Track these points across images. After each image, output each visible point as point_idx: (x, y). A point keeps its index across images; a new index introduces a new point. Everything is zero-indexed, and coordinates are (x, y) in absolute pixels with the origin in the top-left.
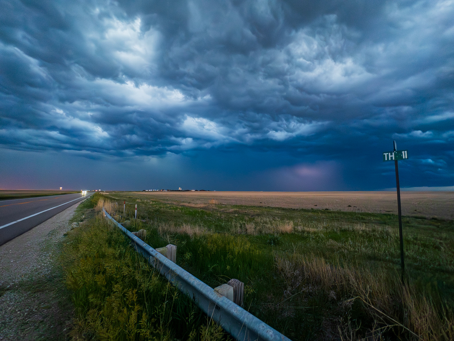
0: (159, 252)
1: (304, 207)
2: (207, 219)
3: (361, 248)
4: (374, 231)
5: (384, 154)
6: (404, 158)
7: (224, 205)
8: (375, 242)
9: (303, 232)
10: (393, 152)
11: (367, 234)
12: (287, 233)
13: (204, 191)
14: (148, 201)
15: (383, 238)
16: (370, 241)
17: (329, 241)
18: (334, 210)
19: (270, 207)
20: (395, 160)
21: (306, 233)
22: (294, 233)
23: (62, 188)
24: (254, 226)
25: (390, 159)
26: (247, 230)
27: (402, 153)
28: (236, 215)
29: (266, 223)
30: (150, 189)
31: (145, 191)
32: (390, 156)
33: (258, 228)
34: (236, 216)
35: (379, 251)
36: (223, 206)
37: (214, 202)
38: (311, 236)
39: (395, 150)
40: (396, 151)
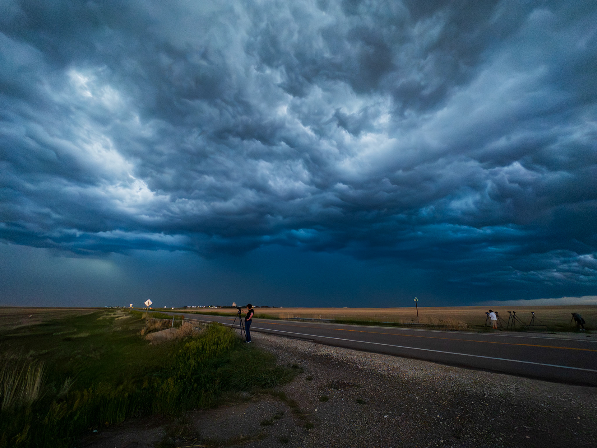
23: (132, 304)
30: (193, 306)
31: (186, 307)
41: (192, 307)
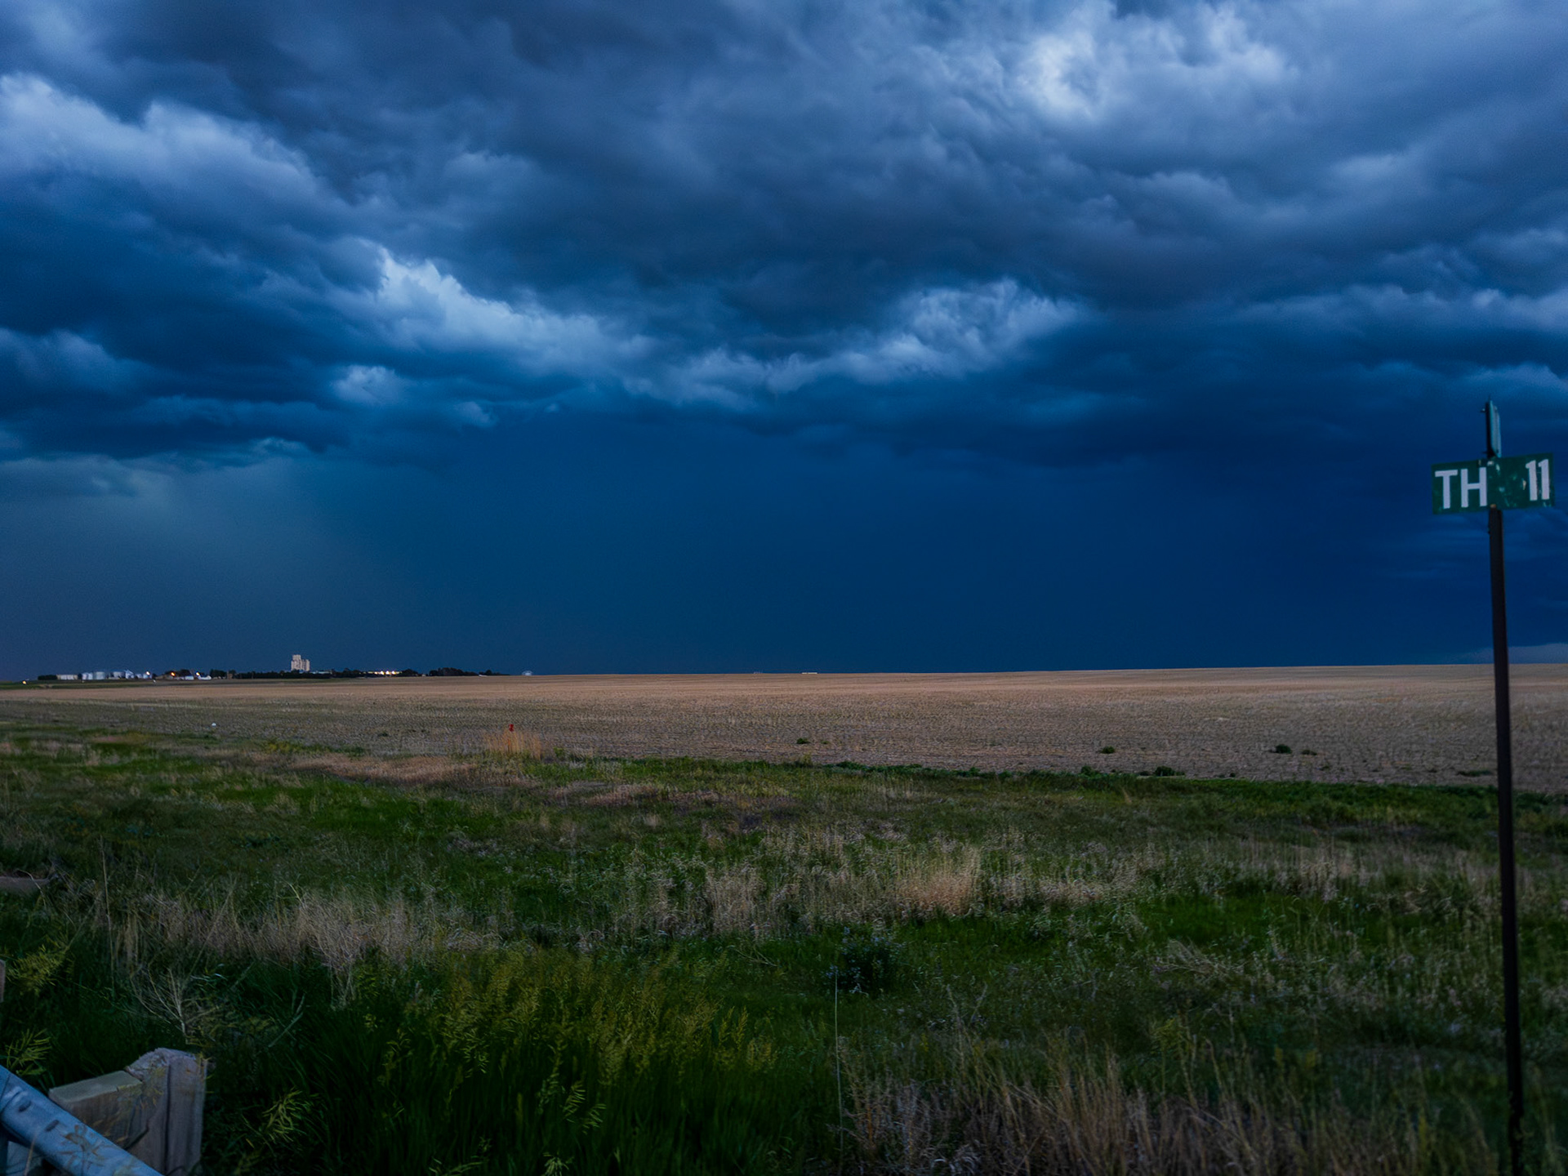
0: (74, 1113)
1: (1042, 759)
2: (471, 851)
3: (1325, 983)
4: (1394, 882)
5: (1438, 474)
6: (1533, 497)
7: (578, 760)
8: (1398, 944)
9: (1032, 904)
10: (1484, 464)
11: (1360, 901)
12: (941, 916)
13: (460, 673)
14: (71, 746)
15: (1439, 915)
16: (1374, 939)
17: (1164, 948)
18: (1203, 776)
19: (854, 766)
20: (1488, 506)
21: (1047, 909)
22: (983, 916)
24: (755, 877)
25: (1465, 503)
26: (710, 909)
27: (1527, 471)
28: (653, 821)
29: (826, 863)
30: (87, 671)
31: (53, 678)
32: (1466, 487)
33: (778, 894)
34: (650, 830)
35: (1413, 995)
36: (574, 765)
37: (518, 743)
38: (1073, 925)
39: (1491, 453)
40: (1497, 461)
41: (84, 677)
